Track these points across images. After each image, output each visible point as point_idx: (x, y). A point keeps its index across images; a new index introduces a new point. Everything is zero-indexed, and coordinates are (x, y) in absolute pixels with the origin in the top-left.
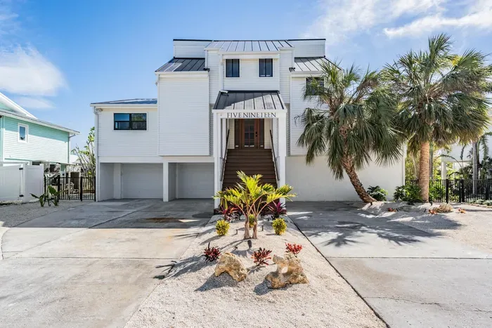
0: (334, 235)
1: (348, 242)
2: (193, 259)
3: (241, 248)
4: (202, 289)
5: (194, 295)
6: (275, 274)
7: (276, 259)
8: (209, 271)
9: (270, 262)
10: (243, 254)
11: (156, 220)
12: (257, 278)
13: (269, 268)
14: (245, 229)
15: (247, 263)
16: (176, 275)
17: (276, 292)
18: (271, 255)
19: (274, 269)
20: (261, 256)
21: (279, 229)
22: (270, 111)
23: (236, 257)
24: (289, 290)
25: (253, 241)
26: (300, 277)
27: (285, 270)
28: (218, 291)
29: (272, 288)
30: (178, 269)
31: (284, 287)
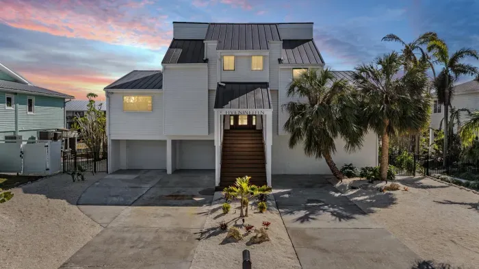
0: (302, 213)
1: (310, 220)
2: (212, 229)
3: (239, 223)
4: (221, 244)
5: (219, 246)
6: (255, 237)
7: (256, 230)
8: (224, 236)
9: (253, 231)
10: (240, 226)
11: (174, 197)
12: (247, 239)
13: (253, 234)
14: (240, 208)
15: (242, 231)
16: (207, 237)
17: (255, 245)
18: (253, 228)
19: (255, 234)
20: (249, 228)
21: (262, 209)
22: (260, 110)
23: (237, 229)
24: (261, 244)
25: (245, 218)
26: (266, 238)
27: (260, 235)
28: (229, 244)
29: (254, 243)
30: (207, 234)
31: (259, 243)
